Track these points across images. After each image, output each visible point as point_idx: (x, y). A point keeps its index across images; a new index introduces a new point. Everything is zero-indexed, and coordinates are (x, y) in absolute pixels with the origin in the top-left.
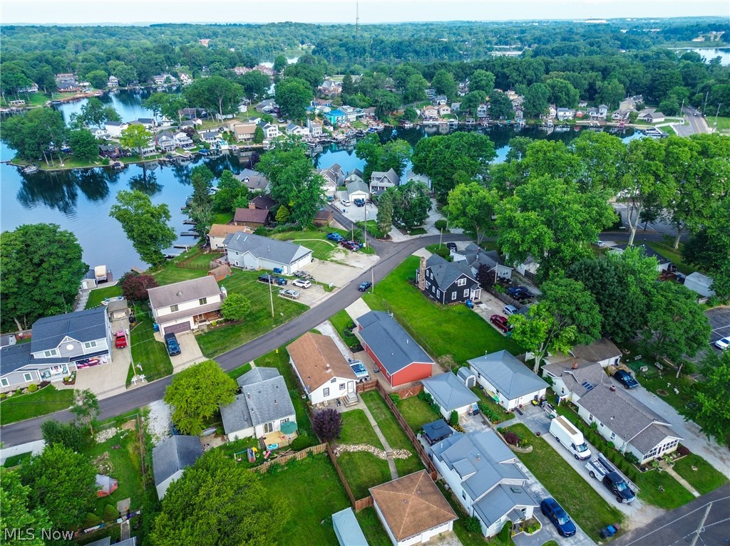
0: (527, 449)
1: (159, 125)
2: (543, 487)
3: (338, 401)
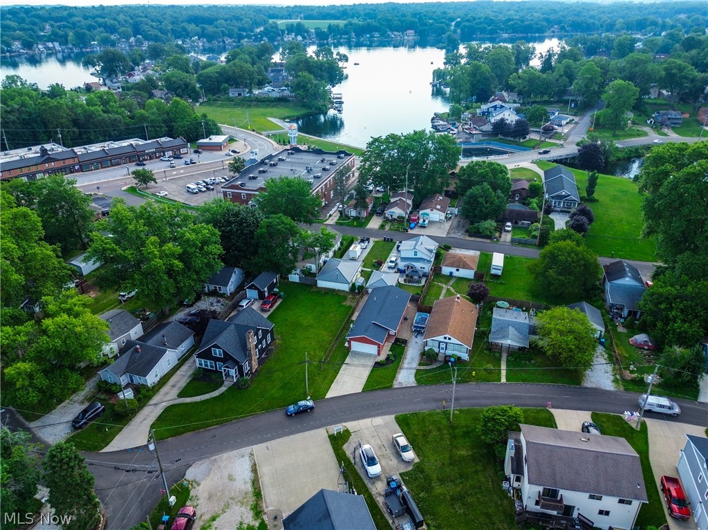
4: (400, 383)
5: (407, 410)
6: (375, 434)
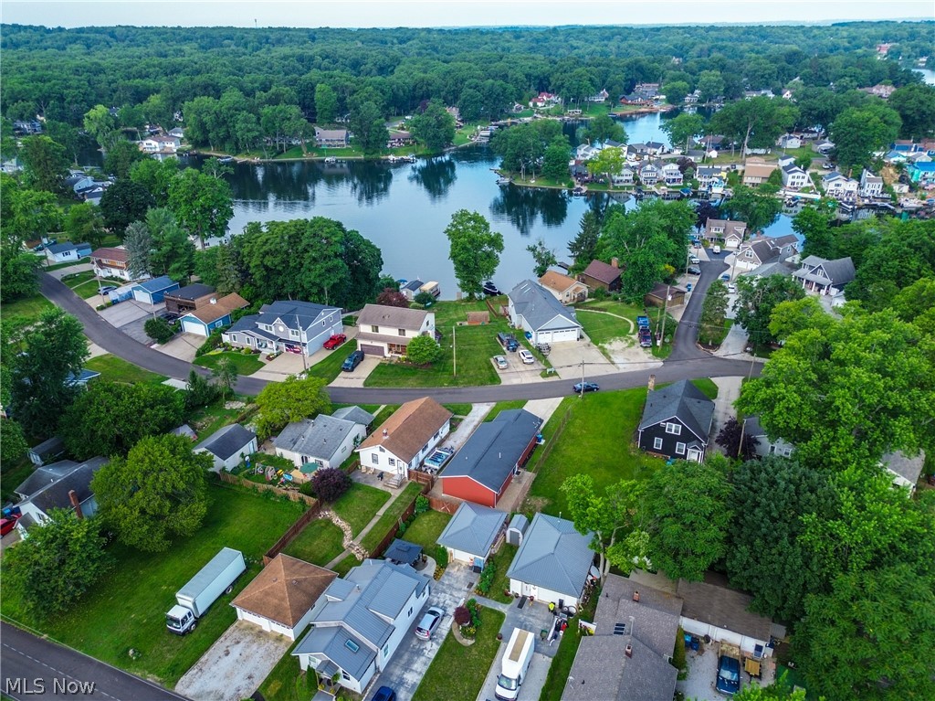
0: (465, 640)
1: (669, 152)
2: (419, 682)
3: (381, 475)
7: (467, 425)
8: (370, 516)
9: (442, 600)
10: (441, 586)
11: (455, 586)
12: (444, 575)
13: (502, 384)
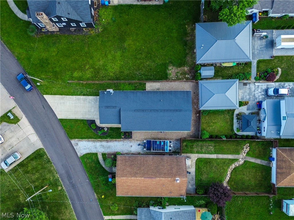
0: (279, 72)
4: (77, 144)
5: (49, 154)
6: (21, 139)
7: (109, 147)
8: (219, 161)
9: (260, 94)
10: (251, 99)
11: (248, 92)
12: (244, 100)
13: (41, 146)
